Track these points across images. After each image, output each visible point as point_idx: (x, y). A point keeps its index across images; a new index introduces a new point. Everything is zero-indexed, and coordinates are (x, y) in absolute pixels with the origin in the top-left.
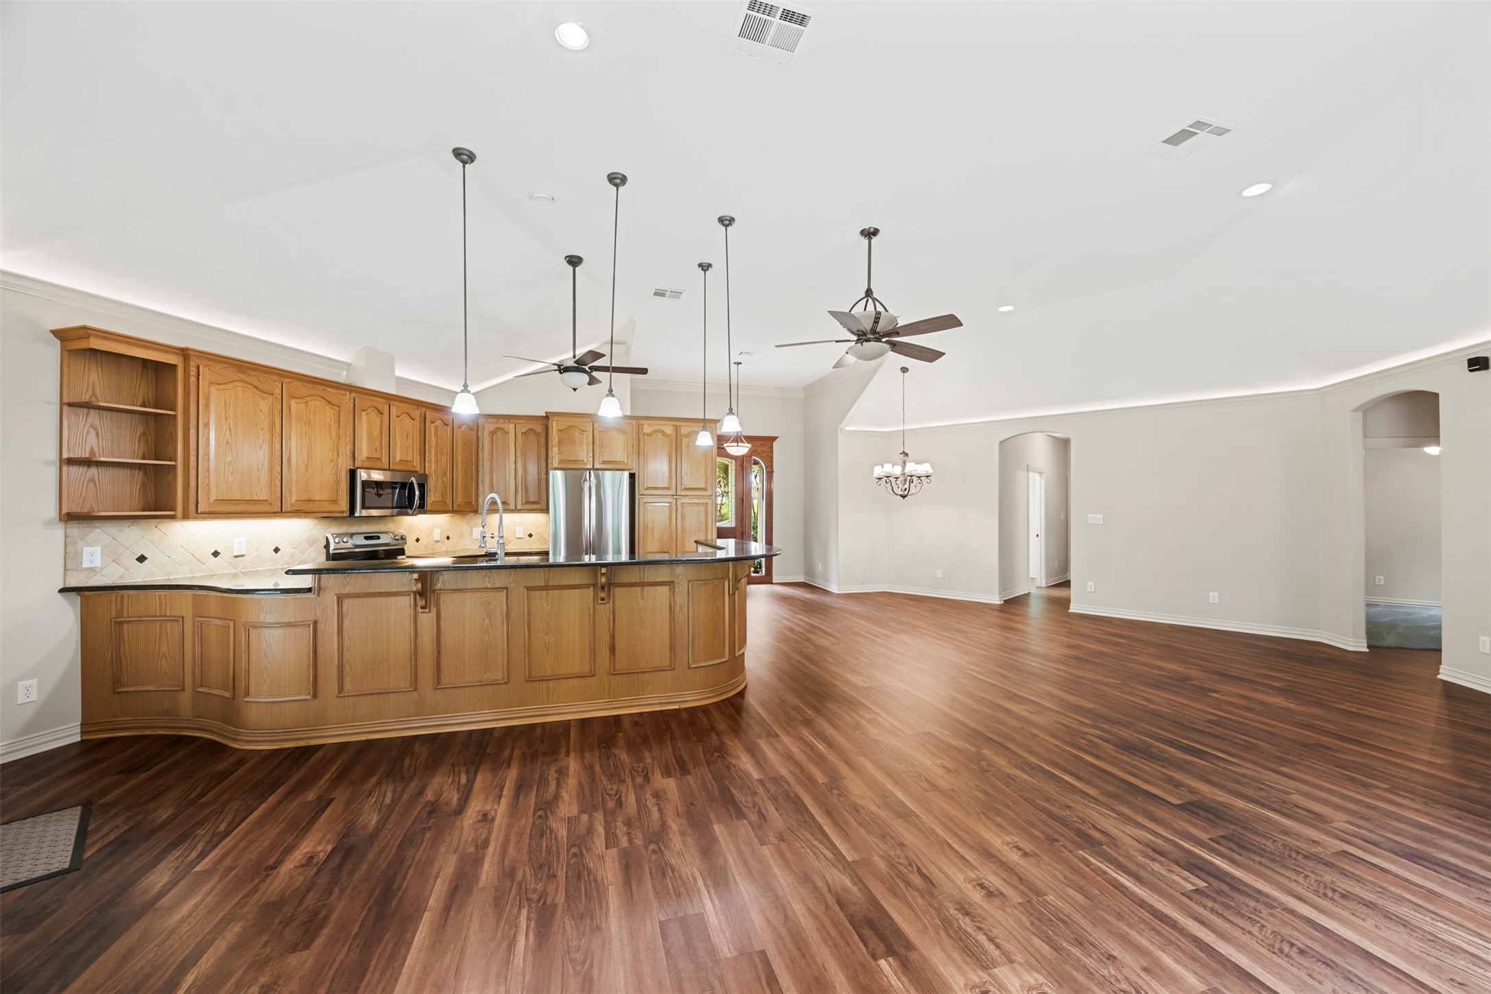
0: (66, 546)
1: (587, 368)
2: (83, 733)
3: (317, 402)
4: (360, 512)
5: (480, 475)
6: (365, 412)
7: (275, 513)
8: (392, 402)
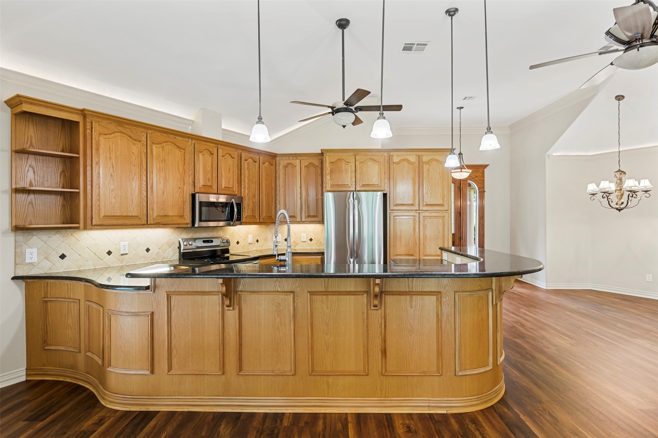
0: (15, 248)
1: (353, 108)
2: (27, 375)
3: (170, 147)
4: (198, 224)
5: (278, 197)
6: (202, 154)
7: (143, 225)
8: (219, 146)
